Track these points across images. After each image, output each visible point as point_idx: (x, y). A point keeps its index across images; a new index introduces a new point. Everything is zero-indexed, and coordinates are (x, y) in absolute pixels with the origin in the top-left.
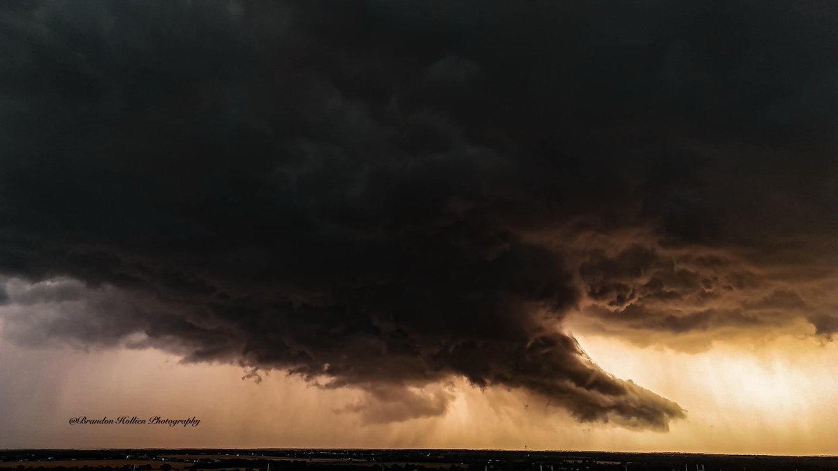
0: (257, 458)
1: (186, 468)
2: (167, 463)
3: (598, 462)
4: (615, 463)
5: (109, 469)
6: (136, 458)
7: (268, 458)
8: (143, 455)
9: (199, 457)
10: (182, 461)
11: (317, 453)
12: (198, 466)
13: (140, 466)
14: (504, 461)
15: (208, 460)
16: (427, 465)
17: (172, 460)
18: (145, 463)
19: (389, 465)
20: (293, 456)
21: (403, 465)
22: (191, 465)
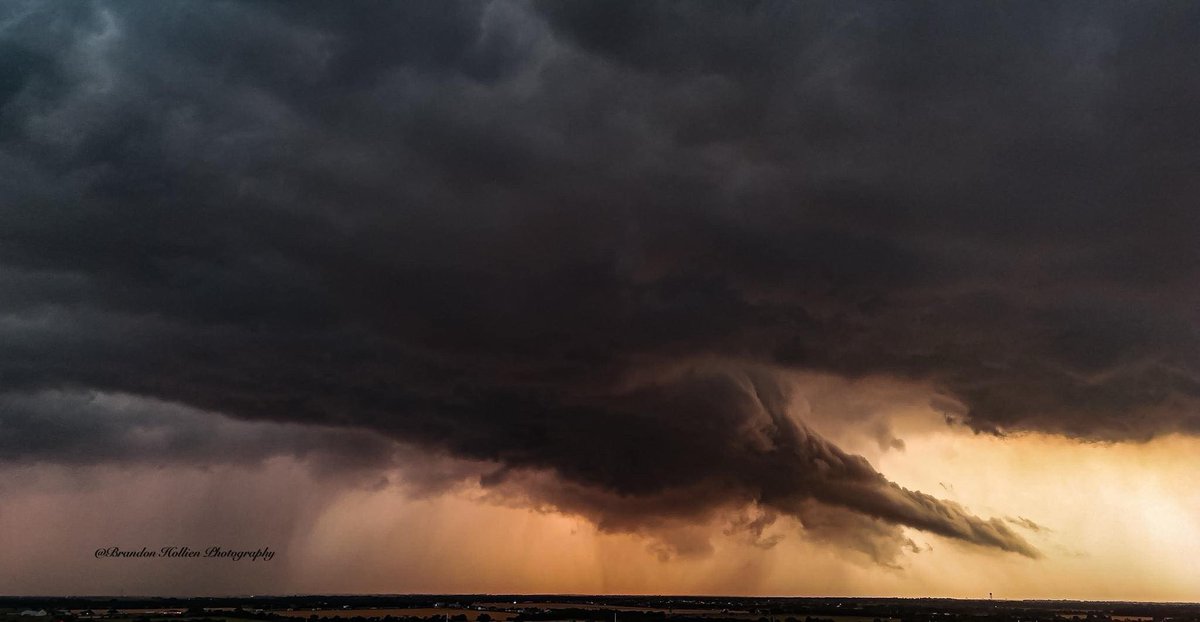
0: (597, 607)
1: (509, 619)
2: (484, 613)
3: (1113, 618)
5: (415, 619)
6: (445, 606)
7: (613, 608)
8: (455, 603)
9: (524, 606)
10: (503, 610)
11: (677, 602)
12: (523, 617)
13: (453, 617)
15: (536, 609)
17: (492, 609)
18: (458, 613)
20: (646, 606)
22: (514, 616)
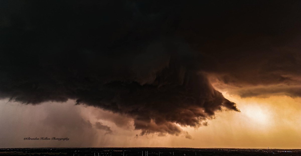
4: (120, 151)
14: (81, 151)
16: (50, 154)
19: (33, 154)
21: (39, 154)
